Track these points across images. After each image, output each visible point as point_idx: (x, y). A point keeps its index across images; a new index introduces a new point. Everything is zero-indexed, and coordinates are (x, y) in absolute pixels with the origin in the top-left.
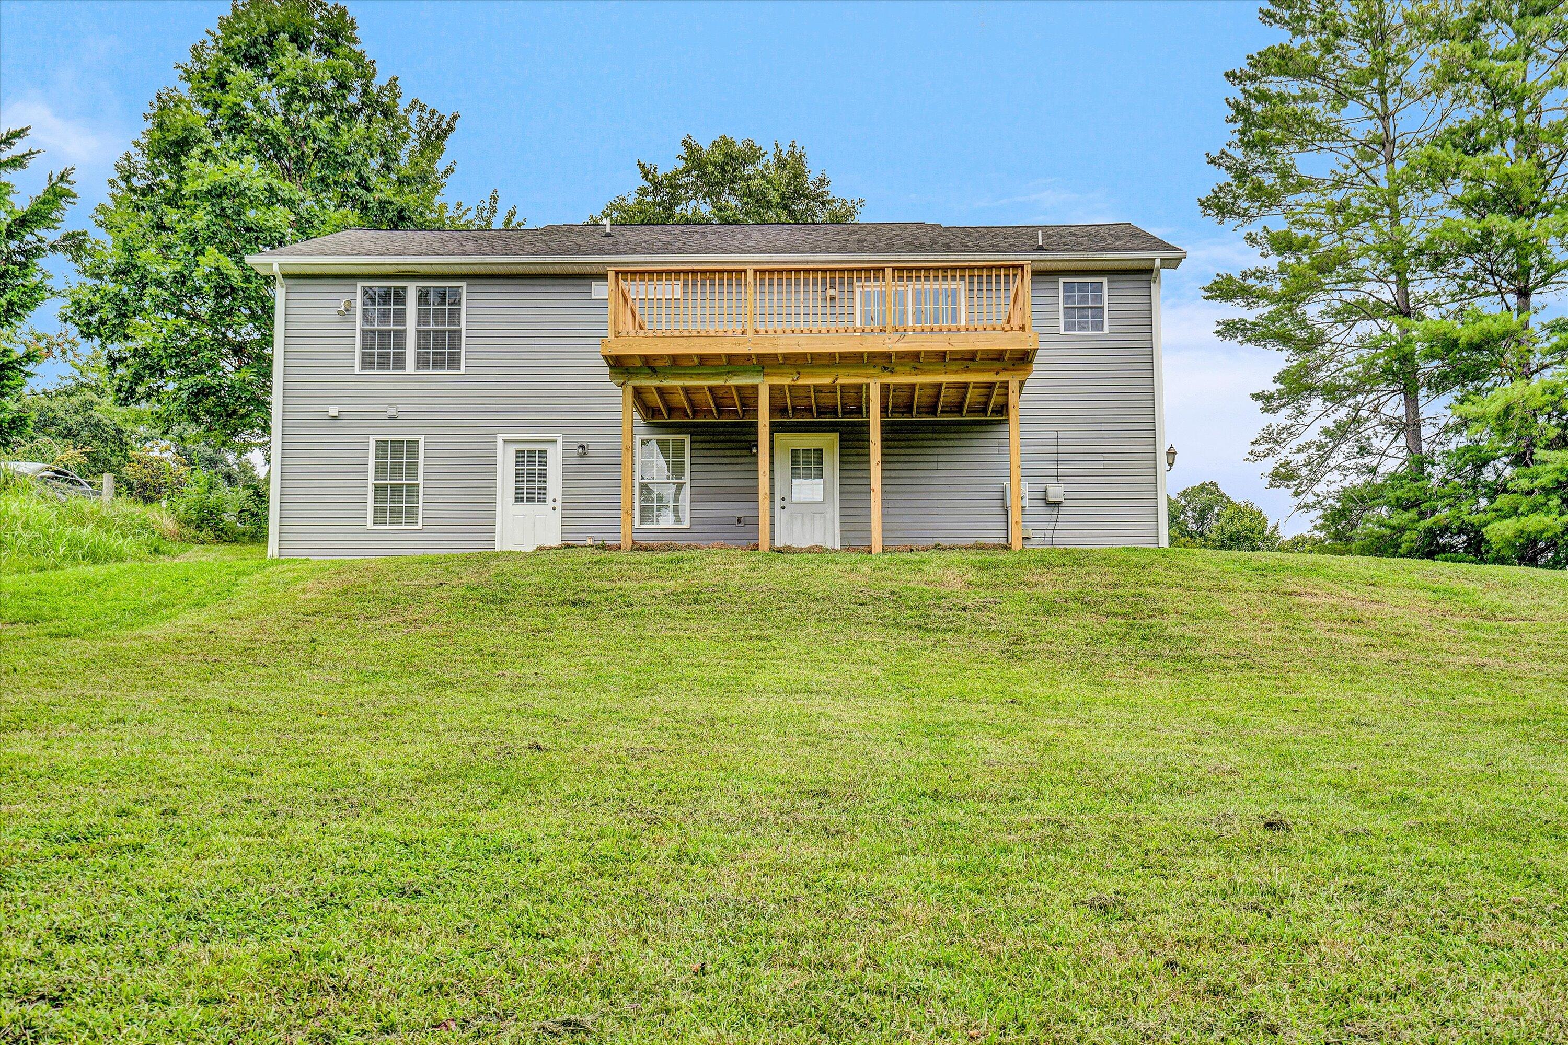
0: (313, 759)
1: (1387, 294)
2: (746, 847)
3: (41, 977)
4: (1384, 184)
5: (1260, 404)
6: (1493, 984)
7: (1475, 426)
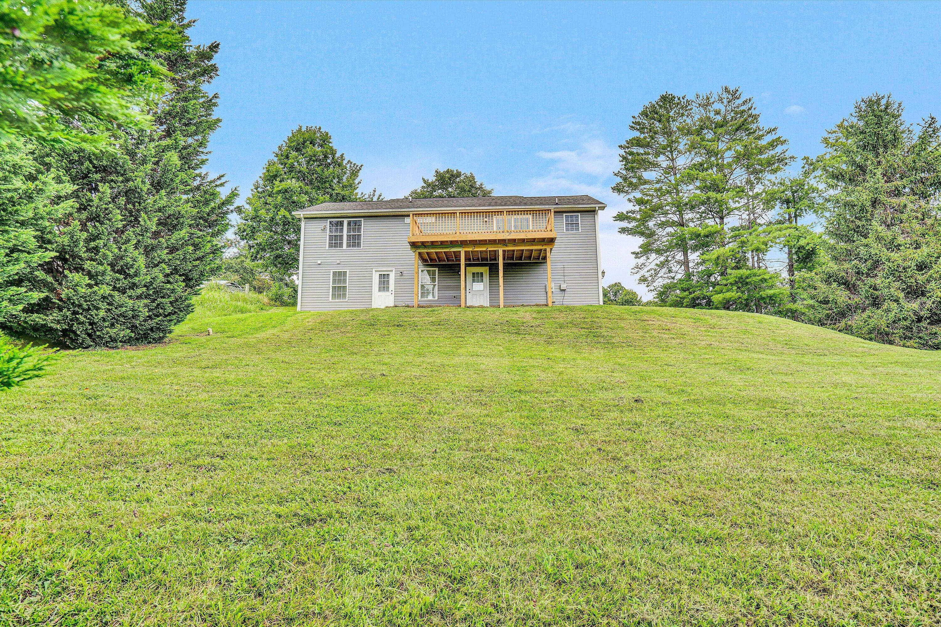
0: (308, 379)
1: (675, 218)
2: (453, 409)
3: (218, 449)
4: (673, 182)
5: (634, 256)
6: (710, 454)
7: (708, 263)
